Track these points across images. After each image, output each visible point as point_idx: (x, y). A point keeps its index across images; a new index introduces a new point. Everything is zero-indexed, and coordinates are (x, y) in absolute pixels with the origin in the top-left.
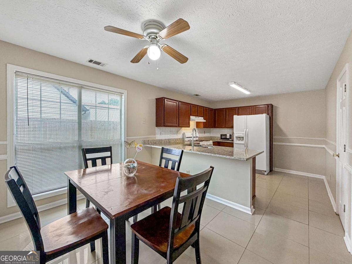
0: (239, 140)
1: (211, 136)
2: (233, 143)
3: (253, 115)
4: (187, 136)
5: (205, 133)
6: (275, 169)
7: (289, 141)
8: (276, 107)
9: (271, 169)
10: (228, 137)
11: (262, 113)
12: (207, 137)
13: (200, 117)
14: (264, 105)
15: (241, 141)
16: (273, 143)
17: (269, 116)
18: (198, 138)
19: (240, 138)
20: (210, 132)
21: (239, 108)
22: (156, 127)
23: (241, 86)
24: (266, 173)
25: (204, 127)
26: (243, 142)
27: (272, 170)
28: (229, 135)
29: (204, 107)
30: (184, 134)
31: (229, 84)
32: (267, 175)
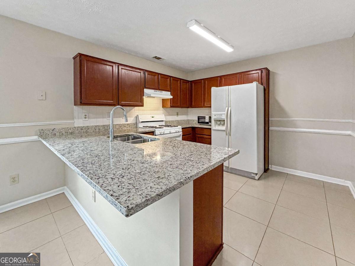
0: (219, 125)
1: (189, 119)
2: (210, 129)
3: (241, 84)
4: (141, 120)
5: (177, 115)
6: (273, 168)
7: (293, 124)
8: (273, 72)
9: (266, 168)
10: (207, 120)
11: (252, 82)
12: (181, 120)
13: (163, 92)
14: (256, 70)
15: (221, 125)
16: (270, 128)
17: (262, 87)
18: (164, 122)
19: (220, 122)
20: (186, 114)
21: (221, 77)
22: (74, 106)
23: (215, 34)
24: (257, 177)
25: (171, 107)
26: (224, 128)
27: (268, 169)
28: (208, 117)
29: (171, 77)
30: (137, 117)
31: (187, 26)
32: (258, 179)
